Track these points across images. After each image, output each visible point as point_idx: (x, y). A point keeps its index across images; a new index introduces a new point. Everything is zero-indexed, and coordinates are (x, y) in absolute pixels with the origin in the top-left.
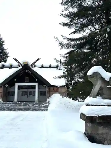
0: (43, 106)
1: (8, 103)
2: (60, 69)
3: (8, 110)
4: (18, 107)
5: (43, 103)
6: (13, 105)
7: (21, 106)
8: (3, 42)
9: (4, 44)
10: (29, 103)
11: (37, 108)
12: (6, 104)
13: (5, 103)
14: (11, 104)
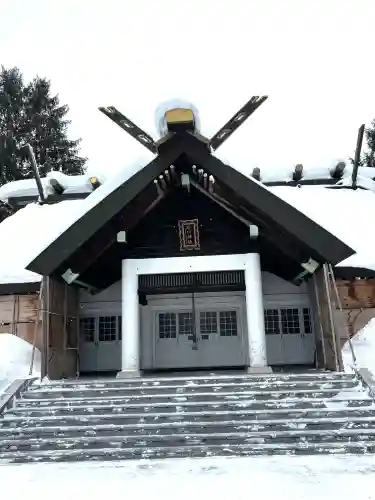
0: (331, 407)
1: (82, 386)
2: (354, 187)
3: (80, 445)
4: (148, 420)
5: (325, 387)
6: (118, 405)
7: (172, 409)
8: (61, 112)
9: (64, 119)
10: (225, 389)
11: (297, 426)
12: (65, 394)
13: (58, 386)
14: (98, 394)
